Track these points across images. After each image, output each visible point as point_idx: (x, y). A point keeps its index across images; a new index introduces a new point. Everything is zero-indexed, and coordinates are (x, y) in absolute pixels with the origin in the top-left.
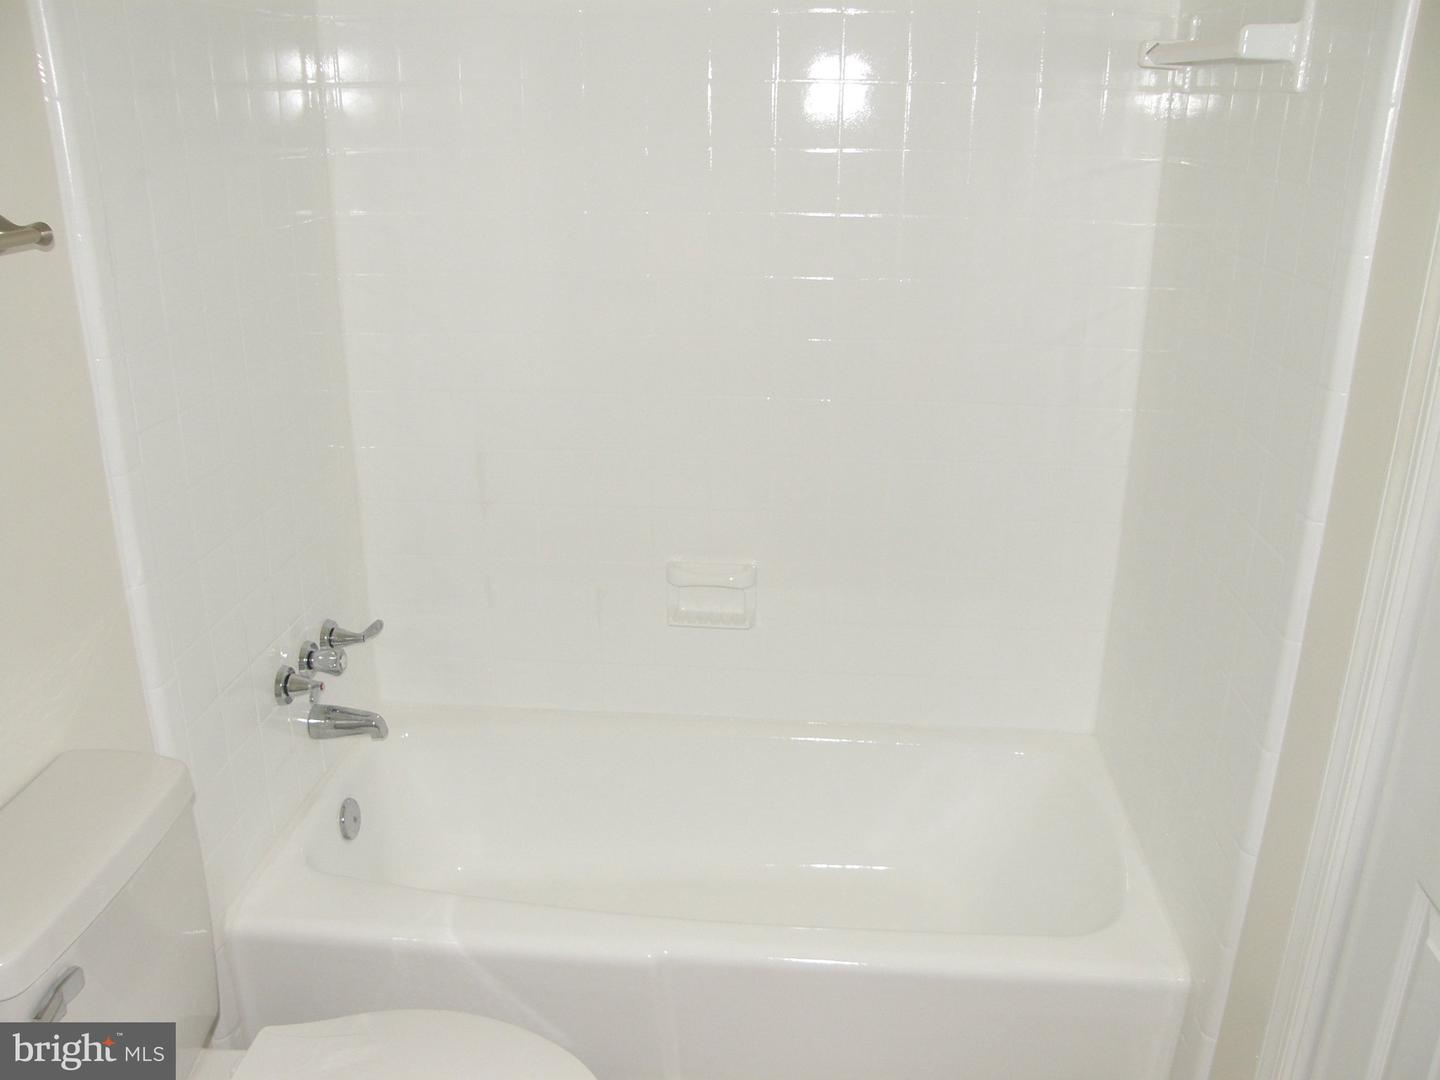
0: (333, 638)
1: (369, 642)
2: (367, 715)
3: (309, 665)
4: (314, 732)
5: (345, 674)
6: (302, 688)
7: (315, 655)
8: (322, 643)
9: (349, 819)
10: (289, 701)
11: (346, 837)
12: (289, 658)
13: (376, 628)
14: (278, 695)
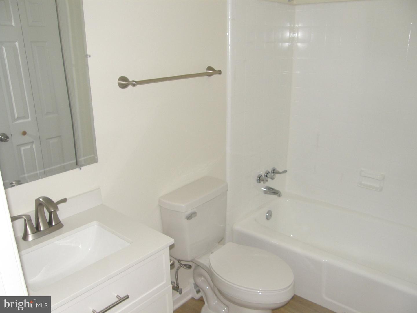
0: (274, 171)
1: (283, 175)
2: (277, 191)
3: (267, 176)
4: (265, 192)
5: (275, 180)
6: (263, 180)
7: (269, 174)
8: (272, 172)
9: (269, 215)
10: (260, 182)
11: (267, 219)
12: (263, 173)
13: (285, 172)
14: (257, 181)
